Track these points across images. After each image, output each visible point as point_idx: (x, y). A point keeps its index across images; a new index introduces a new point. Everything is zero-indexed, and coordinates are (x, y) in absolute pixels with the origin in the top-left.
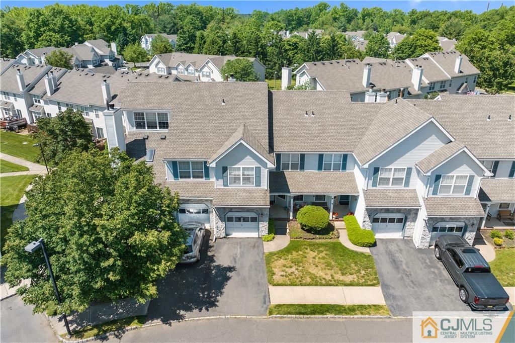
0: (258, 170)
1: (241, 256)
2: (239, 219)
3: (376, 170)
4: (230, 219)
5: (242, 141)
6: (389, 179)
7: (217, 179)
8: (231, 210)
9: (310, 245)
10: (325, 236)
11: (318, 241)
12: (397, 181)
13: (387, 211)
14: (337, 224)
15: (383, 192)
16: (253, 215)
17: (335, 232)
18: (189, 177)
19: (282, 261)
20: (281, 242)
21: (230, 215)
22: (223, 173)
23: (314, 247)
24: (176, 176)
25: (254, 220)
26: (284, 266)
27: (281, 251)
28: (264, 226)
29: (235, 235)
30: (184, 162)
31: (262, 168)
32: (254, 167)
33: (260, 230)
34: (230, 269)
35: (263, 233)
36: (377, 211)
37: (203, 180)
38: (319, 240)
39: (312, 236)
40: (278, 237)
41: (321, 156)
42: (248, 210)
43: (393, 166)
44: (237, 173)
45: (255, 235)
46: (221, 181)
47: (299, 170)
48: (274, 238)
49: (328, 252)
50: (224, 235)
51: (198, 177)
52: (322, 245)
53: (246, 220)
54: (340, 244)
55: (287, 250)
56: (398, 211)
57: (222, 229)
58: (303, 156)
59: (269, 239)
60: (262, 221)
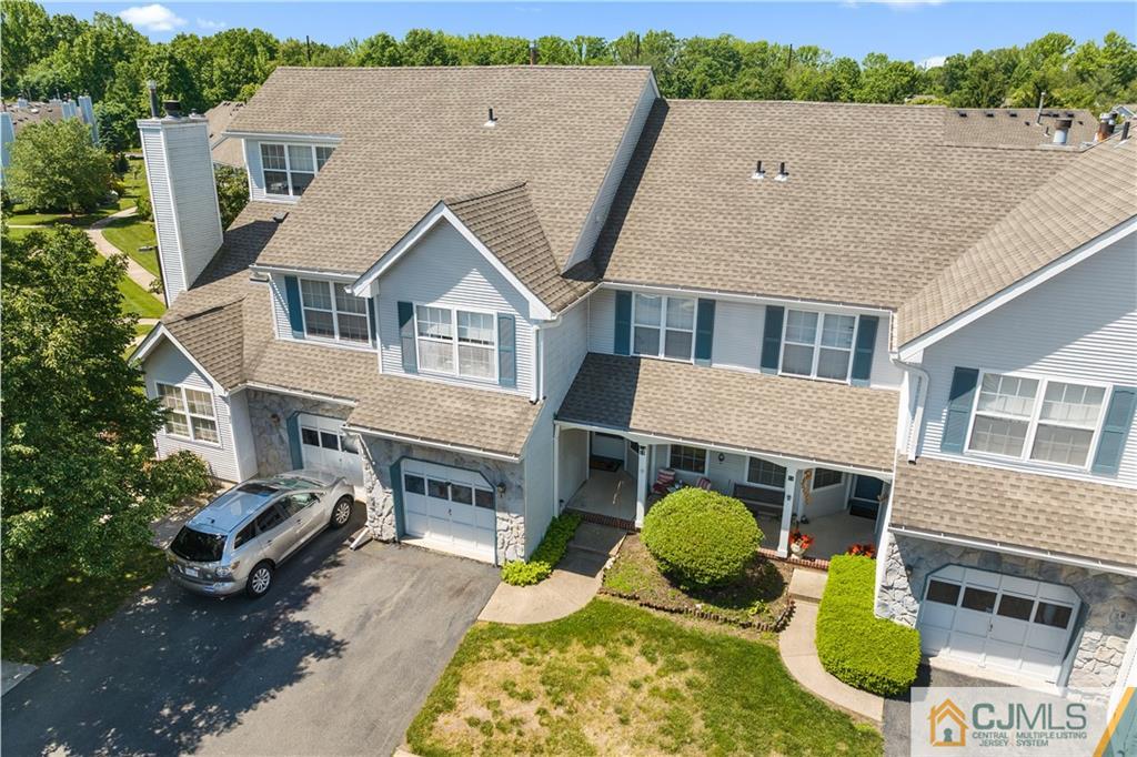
0: (507, 326)
1: (393, 615)
2: (440, 490)
3: (964, 381)
4: (415, 484)
6: (1021, 427)
7: (386, 344)
8: (408, 451)
9: (651, 633)
10: (724, 613)
11: (690, 624)
12: (1055, 440)
14: (801, 580)
15: (987, 480)
16: (476, 482)
18: (331, 333)
21: (410, 468)
22: (402, 324)
23: (663, 640)
24: (296, 325)
25: (486, 500)
26: (508, 687)
27: (535, 630)
28: (513, 530)
29: (432, 541)
30: (315, 283)
31: (520, 322)
32: (494, 312)
33: (499, 541)
35: (510, 554)
36: (944, 553)
37: (368, 346)
38: (700, 620)
39: (682, 600)
40: (561, 576)
41: (774, 316)
42: (460, 461)
44: (442, 329)
45: (485, 553)
46: (396, 350)
47: (692, 361)
48: (541, 578)
50: (392, 533)
51: (354, 336)
52: (699, 643)
53: (461, 495)
54: (773, 655)
57: (385, 511)
58: (707, 308)
59: (524, 576)
60: (504, 510)
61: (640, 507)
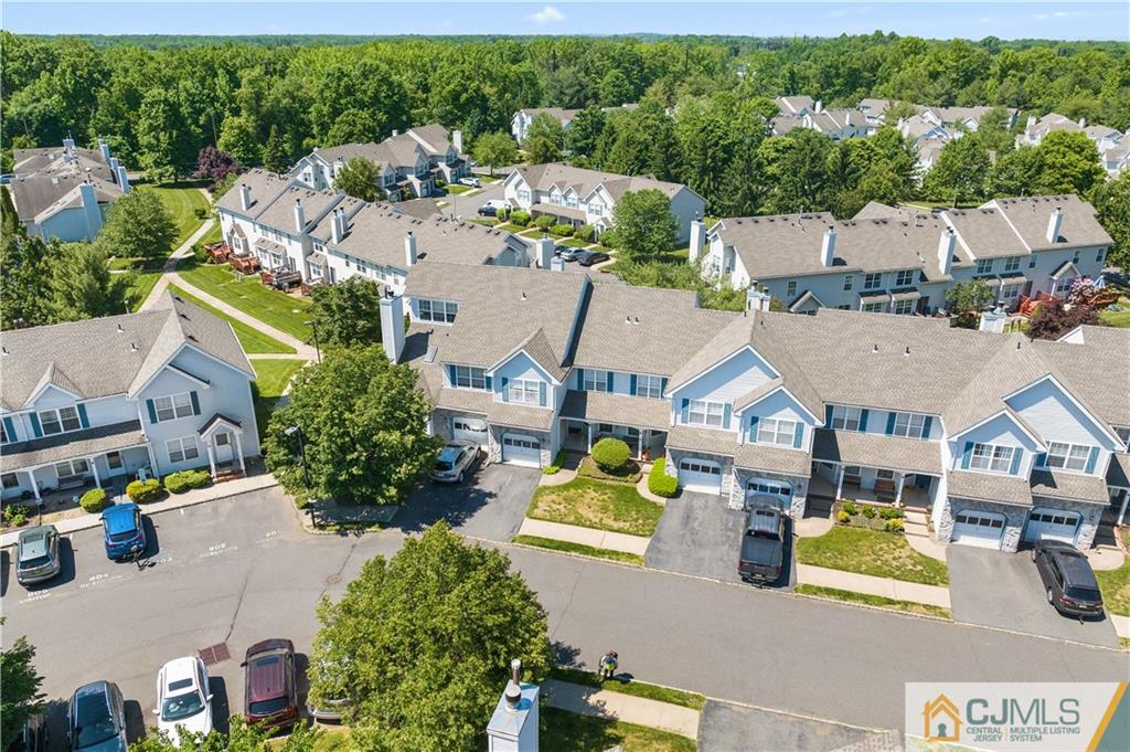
0: (543, 387)
1: (509, 485)
2: (518, 443)
3: (686, 403)
4: (508, 442)
5: (523, 351)
6: (702, 415)
7: (497, 392)
8: (508, 430)
9: (596, 485)
10: (616, 478)
11: (608, 482)
12: (712, 419)
13: (696, 455)
14: (646, 468)
16: (535, 440)
17: (637, 476)
18: (469, 386)
19: (554, 497)
20: (567, 476)
21: (507, 436)
22: (503, 385)
23: (599, 487)
24: (453, 383)
25: (536, 446)
26: (553, 502)
27: (558, 487)
28: (546, 456)
29: (514, 462)
30: (464, 368)
31: (548, 385)
32: (538, 381)
33: (541, 460)
34: (491, 495)
35: (545, 464)
36: (682, 454)
37: (484, 391)
38: (612, 481)
39: (606, 476)
40: (564, 471)
41: (634, 378)
42: (527, 433)
43: (706, 400)
44: (519, 386)
45: (536, 465)
46: (500, 394)
47: (606, 392)
48: (557, 471)
49: (613, 496)
50: (499, 460)
51: (479, 387)
52: (611, 487)
53: (526, 444)
54: (635, 489)
55: (566, 487)
56: (711, 457)
57: (498, 452)
58: (611, 375)
59: (551, 471)
60: (543, 449)
61: (590, 446)
